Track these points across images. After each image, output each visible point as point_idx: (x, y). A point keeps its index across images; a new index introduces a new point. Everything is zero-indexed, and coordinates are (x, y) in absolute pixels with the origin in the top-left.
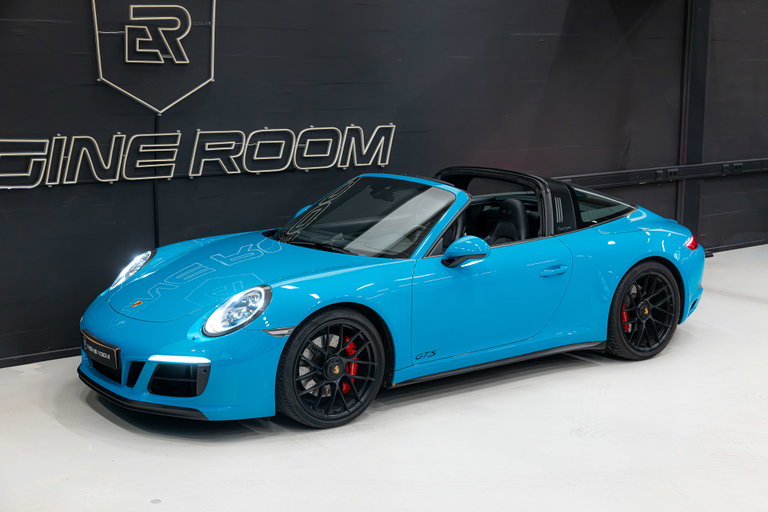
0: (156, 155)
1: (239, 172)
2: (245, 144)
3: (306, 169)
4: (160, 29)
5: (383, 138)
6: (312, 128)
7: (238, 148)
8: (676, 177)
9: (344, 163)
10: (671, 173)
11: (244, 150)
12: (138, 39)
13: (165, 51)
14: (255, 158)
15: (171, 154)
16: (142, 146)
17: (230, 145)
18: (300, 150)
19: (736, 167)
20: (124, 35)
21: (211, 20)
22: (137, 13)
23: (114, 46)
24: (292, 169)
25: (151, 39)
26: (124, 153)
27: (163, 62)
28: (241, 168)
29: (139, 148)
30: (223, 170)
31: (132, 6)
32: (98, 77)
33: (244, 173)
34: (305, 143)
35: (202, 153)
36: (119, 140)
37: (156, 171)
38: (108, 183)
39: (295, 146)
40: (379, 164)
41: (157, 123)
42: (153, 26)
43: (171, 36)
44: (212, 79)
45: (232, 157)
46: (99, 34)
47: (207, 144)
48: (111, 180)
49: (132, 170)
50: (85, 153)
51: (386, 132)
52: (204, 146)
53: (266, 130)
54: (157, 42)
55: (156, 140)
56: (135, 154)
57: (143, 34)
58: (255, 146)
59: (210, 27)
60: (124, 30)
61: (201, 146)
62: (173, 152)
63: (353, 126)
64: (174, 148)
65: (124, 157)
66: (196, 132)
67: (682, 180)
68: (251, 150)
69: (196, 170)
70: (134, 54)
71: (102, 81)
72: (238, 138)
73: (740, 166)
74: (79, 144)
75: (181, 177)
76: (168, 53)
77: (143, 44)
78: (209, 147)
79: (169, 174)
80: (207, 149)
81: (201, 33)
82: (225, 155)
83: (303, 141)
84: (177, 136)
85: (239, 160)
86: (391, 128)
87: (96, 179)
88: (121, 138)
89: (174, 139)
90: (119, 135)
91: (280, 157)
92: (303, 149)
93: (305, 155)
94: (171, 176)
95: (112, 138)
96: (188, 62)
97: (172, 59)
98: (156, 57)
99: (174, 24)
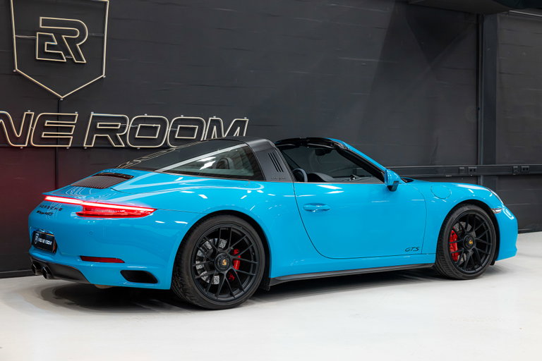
0: (57, 129)
1: (124, 146)
2: (129, 126)
4: (63, 36)
5: (239, 128)
6: (182, 117)
7: (123, 128)
8: (475, 173)
10: (471, 170)
11: (127, 130)
12: (46, 43)
13: (67, 53)
14: (137, 136)
15: (69, 129)
16: (47, 121)
17: (117, 126)
18: (173, 133)
19: (524, 169)
20: (35, 40)
21: (104, 33)
22: (45, 22)
24: (166, 146)
25: (56, 43)
26: (33, 126)
27: (65, 61)
28: (126, 143)
29: (44, 123)
30: (111, 144)
31: (41, 18)
32: (14, 69)
33: (128, 148)
34: (177, 128)
35: (94, 129)
36: (29, 116)
37: (57, 141)
38: (19, 147)
39: (168, 129)
41: (59, 105)
42: (58, 34)
44: (103, 76)
45: (118, 134)
46: (16, 37)
47: (98, 124)
48: (21, 146)
49: (38, 138)
50: (1, 124)
51: (242, 124)
52: (96, 125)
53: (146, 116)
54: (61, 46)
55: (58, 118)
56: (41, 127)
57: (50, 39)
58: (137, 128)
59: (103, 37)
60: (35, 35)
61: (94, 125)
62: (72, 127)
63: (215, 118)
64: (72, 125)
65: (32, 129)
66: (90, 114)
67: (480, 176)
68: (133, 130)
69: (89, 142)
70: (42, 53)
71: (17, 71)
72: (123, 120)
73: (527, 169)
75: (78, 148)
76: (70, 55)
77: (50, 47)
78: (100, 125)
79: (68, 144)
80: (98, 127)
81: (96, 41)
82: (113, 132)
83: (175, 126)
84: (75, 116)
85: (124, 137)
86: (245, 121)
87: (9, 144)
88: (31, 115)
89: (73, 118)
90: (29, 112)
91: (157, 137)
92: (175, 132)
93: (176, 137)
94: (70, 145)
95: (23, 115)
96: (85, 62)
97: (72, 59)
98: (59, 56)
99: (74, 33)
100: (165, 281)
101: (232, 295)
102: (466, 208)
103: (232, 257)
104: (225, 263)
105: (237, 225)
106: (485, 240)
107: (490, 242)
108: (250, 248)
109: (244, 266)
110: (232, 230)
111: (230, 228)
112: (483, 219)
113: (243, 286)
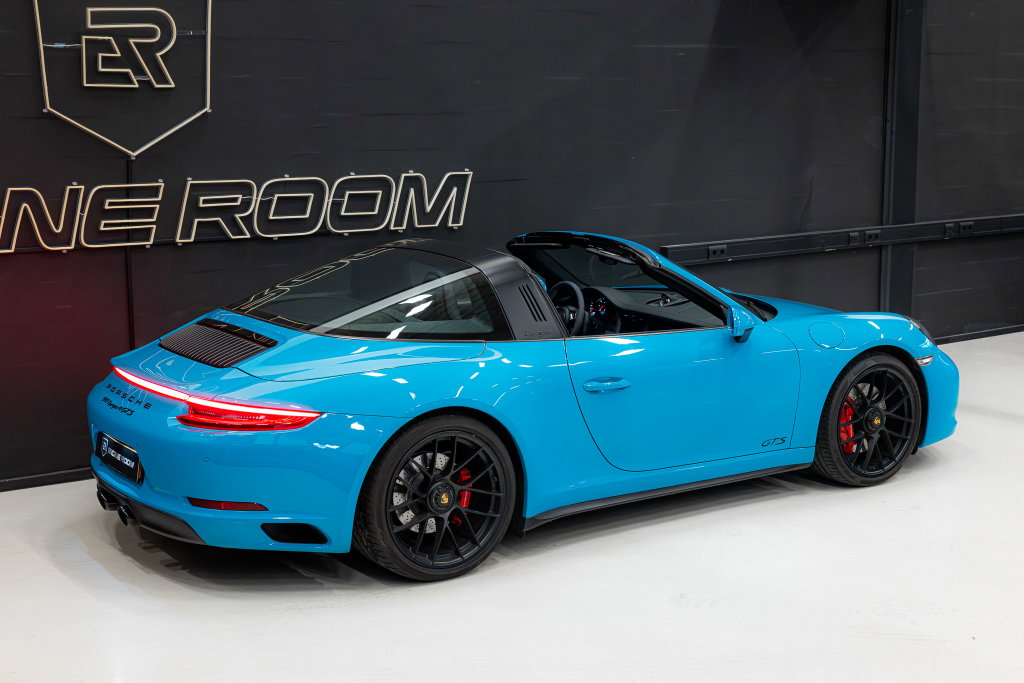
0: (128, 214)
1: (248, 236)
2: (257, 199)
3: (346, 232)
4: (132, 41)
5: (455, 190)
6: (353, 176)
7: (246, 204)
8: (878, 242)
9: (399, 222)
10: (870, 237)
11: (254, 206)
12: (100, 55)
13: (139, 71)
14: (271, 217)
15: (149, 213)
16: (108, 201)
17: (235, 200)
18: (336, 206)
19: (964, 227)
20: (79, 50)
21: (205, 28)
22: (97, 17)
23: (65, 65)
24: (324, 232)
25: (119, 55)
26: (82, 211)
27: (137, 86)
28: (251, 231)
29: (103, 204)
30: (225, 233)
31: (89, 10)
32: (44, 106)
33: (255, 238)
34: (343, 197)
35: (194, 210)
36: (74, 193)
37: (128, 235)
38: (60, 251)
39: (328, 200)
40: (450, 225)
41: (129, 169)
42: (122, 37)
43: (148, 51)
44: (207, 109)
45: (237, 216)
46: (44, 48)
47: (202, 198)
48: (64, 248)
49: (93, 233)
50: (25, 210)
51: (459, 181)
52: (197, 201)
53: (287, 178)
54: (128, 59)
55: (128, 193)
56: (98, 212)
57: (107, 46)
58: (271, 201)
59: (204, 37)
60: (80, 42)
61: (193, 201)
62: (153, 209)
63: (411, 173)
64: (155, 203)
65: (82, 216)
66: (185, 181)
67: (886, 246)
68: (265, 206)
69: (186, 234)
70: (94, 75)
71: (49, 112)
72: (246, 189)
73: (970, 227)
74: (17, 198)
75: (166, 243)
76: (145, 74)
77: (107, 62)
78: (205, 202)
79: (148, 240)
80: (201, 205)
81: (191, 46)
82: (228, 213)
83: (339, 193)
84: (158, 187)
85: (248, 220)
86: (467, 176)
87: (40, 245)
88: (78, 190)
89: (154, 191)
90: (75, 186)
91: (307, 216)
92: (340, 204)
93: (343, 213)
94: (151, 242)
95: (64, 190)
96: (173, 85)
97: (150, 81)
98: (126, 78)
99: (151, 33)
100: (340, 539)
101: (458, 554)
102: (870, 362)
103: (457, 488)
104: (445, 499)
105: (465, 432)
106: (903, 415)
107: (910, 416)
108: (489, 469)
109: (478, 502)
110: (457, 440)
111: (453, 438)
112: (901, 377)
113: (478, 536)
